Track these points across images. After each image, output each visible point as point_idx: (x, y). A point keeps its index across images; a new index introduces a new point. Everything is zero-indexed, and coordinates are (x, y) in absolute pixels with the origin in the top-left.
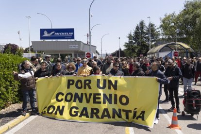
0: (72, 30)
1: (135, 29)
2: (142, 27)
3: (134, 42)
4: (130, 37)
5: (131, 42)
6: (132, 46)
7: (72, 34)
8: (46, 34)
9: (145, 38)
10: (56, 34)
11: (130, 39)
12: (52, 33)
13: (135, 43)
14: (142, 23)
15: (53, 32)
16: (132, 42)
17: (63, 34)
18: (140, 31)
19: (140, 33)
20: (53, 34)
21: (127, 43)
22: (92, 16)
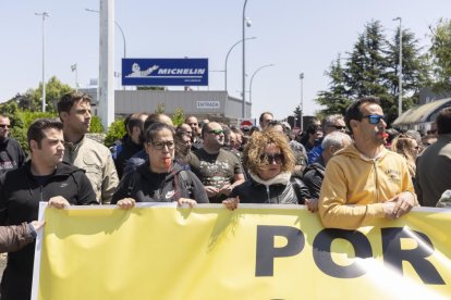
0: (203, 63)
1: (352, 50)
2: (375, 45)
3: (347, 88)
4: (337, 74)
5: (340, 90)
6: (342, 102)
7: (202, 71)
8: (137, 73)
9: (385, 76)
10: (161, 71)
11: (336, 80)
12: (151, 70)
13: (349, 93)
14: (373, 31)
15: (155, 68)
16: (342, 88)
17: (180, 71)
18: (368, 56)
19: (367, 59)
20: (155, 73)
21: (326, 94)
22: (249, 25)
